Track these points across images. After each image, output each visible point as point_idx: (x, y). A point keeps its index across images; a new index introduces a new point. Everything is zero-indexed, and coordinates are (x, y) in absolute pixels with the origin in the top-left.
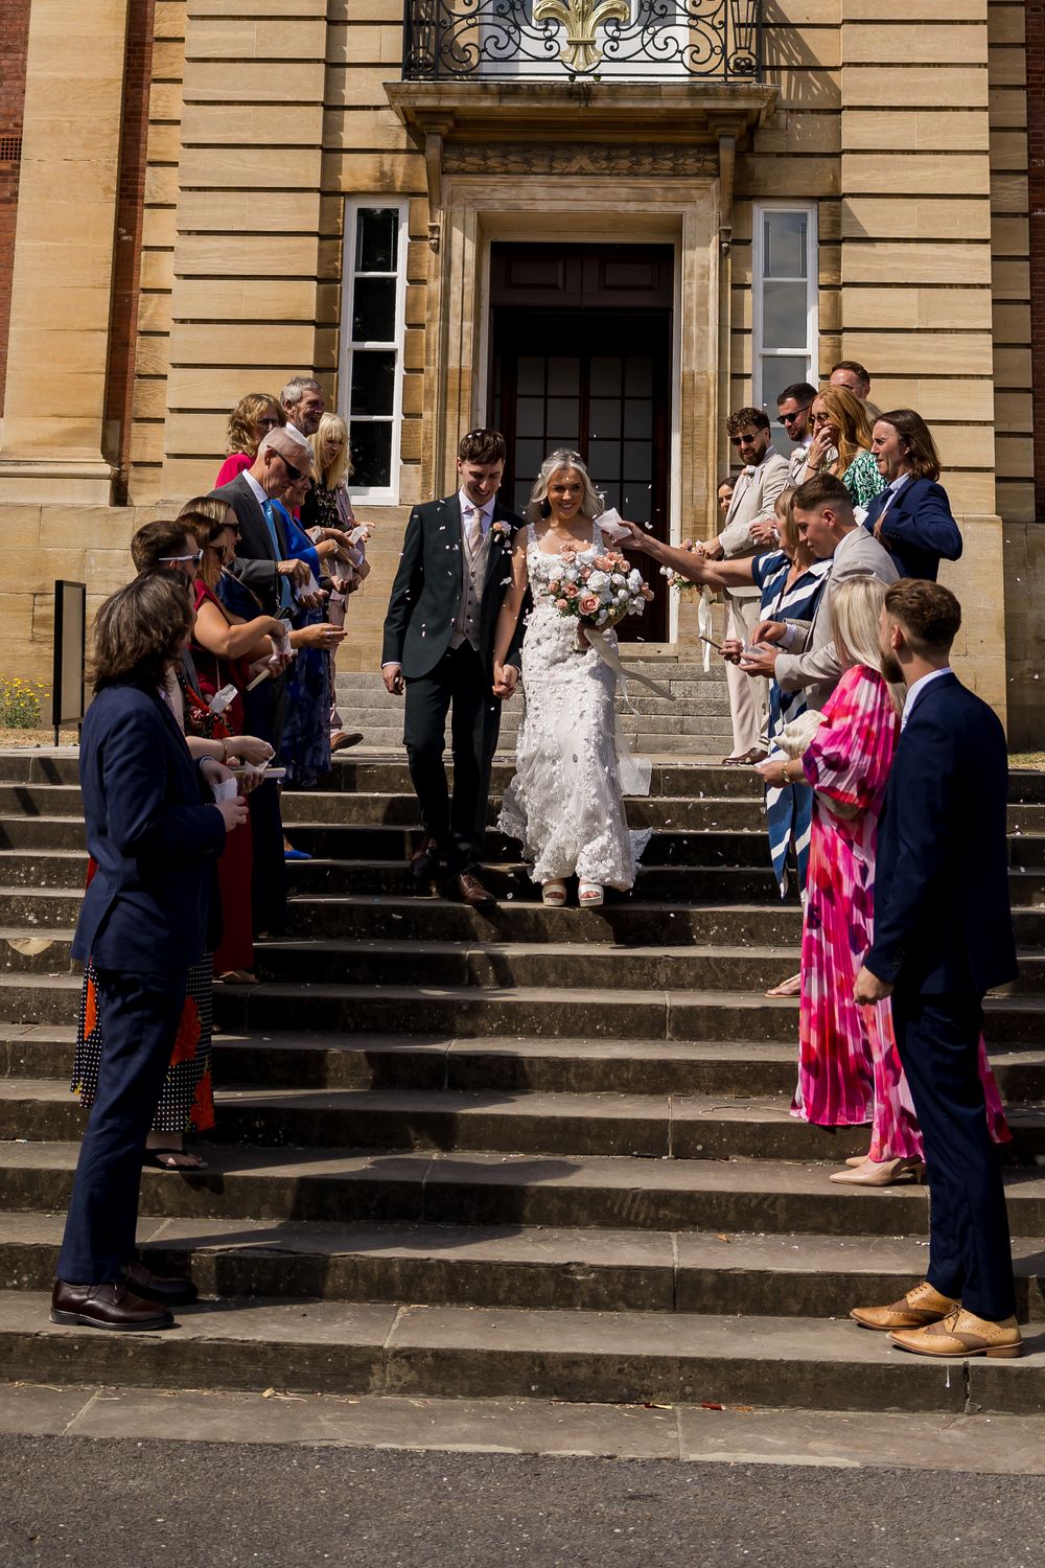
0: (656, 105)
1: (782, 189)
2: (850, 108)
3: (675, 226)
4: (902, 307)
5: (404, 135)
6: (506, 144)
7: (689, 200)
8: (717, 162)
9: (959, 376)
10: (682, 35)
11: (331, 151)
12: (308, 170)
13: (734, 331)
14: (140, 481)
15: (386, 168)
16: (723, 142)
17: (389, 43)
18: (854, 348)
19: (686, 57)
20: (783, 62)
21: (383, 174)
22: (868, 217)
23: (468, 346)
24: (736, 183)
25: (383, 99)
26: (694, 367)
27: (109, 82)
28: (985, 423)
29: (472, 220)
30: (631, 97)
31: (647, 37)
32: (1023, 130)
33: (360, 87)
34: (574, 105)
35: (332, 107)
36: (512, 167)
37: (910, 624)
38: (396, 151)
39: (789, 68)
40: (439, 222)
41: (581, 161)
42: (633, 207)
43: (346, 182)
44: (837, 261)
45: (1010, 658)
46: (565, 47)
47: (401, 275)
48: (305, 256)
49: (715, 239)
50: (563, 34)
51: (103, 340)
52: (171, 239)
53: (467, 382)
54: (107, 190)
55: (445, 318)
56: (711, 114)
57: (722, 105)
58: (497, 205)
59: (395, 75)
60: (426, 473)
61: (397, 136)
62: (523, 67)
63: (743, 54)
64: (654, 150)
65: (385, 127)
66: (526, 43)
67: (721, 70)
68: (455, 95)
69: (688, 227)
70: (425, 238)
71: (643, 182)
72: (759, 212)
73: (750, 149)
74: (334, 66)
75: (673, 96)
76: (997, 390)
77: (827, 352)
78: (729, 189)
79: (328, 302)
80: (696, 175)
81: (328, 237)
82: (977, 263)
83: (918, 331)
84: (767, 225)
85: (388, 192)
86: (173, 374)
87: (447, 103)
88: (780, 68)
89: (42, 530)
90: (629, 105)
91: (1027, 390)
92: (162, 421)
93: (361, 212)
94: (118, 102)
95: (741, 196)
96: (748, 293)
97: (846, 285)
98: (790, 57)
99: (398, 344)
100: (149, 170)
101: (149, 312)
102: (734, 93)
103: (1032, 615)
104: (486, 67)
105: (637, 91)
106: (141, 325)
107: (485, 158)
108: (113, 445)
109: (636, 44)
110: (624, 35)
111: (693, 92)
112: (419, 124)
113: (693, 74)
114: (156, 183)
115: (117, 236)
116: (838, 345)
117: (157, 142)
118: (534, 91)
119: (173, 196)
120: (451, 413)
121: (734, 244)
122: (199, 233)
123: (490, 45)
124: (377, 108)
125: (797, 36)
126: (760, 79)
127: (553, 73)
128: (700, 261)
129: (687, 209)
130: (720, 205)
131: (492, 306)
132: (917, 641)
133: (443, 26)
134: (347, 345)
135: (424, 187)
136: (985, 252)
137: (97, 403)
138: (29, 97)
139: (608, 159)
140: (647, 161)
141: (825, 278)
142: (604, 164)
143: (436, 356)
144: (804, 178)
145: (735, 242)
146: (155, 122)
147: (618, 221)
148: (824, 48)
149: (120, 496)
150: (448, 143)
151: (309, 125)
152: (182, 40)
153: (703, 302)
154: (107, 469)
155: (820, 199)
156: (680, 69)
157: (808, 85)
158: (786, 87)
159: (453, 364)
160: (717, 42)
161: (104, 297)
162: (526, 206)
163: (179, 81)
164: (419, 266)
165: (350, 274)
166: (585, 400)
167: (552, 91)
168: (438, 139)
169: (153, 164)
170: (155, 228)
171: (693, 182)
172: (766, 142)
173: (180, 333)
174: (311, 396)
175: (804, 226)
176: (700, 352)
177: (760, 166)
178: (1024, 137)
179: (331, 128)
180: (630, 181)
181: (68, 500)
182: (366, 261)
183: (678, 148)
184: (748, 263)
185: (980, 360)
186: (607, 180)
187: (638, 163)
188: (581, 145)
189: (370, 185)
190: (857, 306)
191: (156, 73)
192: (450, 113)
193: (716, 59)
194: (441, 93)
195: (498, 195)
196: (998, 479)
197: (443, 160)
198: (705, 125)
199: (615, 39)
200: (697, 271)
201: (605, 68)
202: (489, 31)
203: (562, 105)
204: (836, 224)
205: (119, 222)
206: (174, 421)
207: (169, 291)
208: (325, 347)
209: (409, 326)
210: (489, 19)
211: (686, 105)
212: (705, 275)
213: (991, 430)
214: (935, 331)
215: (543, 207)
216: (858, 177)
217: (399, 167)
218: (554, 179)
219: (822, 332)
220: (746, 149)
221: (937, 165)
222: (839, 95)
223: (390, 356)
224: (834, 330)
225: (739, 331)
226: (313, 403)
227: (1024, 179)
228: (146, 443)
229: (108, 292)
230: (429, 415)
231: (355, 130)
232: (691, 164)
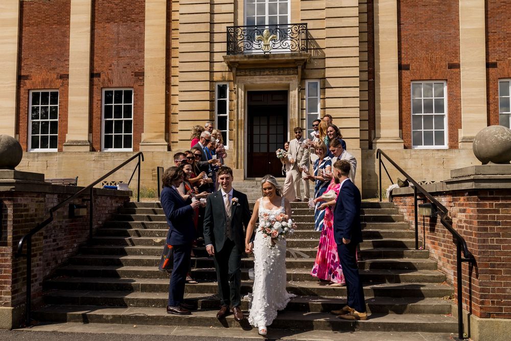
0: (283, 59)
1: (312, 77)
2: (327, 58)
3: (288, 86)
4: (339, 103)
5: (227, 68)
6: (250, 69)
7: (291, 80)
8: (297, 71)
9: (352, 118)
10: (289, 42)
11: (211, 72)
12: (207, 76)
13: (301, 109)
14: (173, 146)
15: (224, 75)
16: (299, 66)
17: (224, 47)
18: (328, 112)
19: (290, 47)
20: (312, 48)
21: (223, 76)
22: (331, 82)
23: (243, 115)
24: (302, 76)
25: (223, 60)
26: (293, 117)
27: (163, 58)
28: (358, 128)
29: (243, 87)
30: (278, 57)
31: (281, 43)
32: (367, 61)
33: (218, 57)
34: (265, 59)
35: (212, 62)
36: (252, 74)
37: (341, 169)
38: (226, 71)
39: (314, 49)
40: (236, 87)
41: (267, 72)
42: (278, 82)
43: (215, 79)
44: (324, 93)
45: (362, 179)
46: (263, 46)
47: (227, 99)
48: (207, 96)
49: (297, 89)
50: (262, 43)
51: (164, 115)
52: (178, 93)
53: (243, 122)
54: (163, 82)
55: (238, 108)
56: (296, 60)
57: (299, 58)
58: (248, 83)
59: (225, 54)
60: (234, 143)
61: (226, 68)
62: (254, 51)
63: (303, 46)
64: (283, 69)
65: (223, 66)
66: (254, 45)
67: (298, 50)
68: (238, 58)
69: (291, 86)
70: (233, 91)
71: (280, 76)
72: (307, 82)
73: (305, 68)
74: (212, 52)
75: (287, 56)
76: (360, 120)
77: (322, 113)
78: (300, 77)
79: (212, 106)
80: (293, 74)
81: (212, 91)
82: (356, 92)
83: (343, 108)
84: (309, 85)
85: (224, 81)
86: (179, 123)
87: (237, 60)
88: (312, 49)
89: (153, 157)
90: (278, 59)
91: (367, 120)
92: (177, 133)
93: (218, 85)
94: (165, 63)
95: (303, 79)
96: (304, 101)
97: (327, 98)
98: (314, 46)
99: (227, 114)
100: (172, 78)
101: (174, 109)
102: (301, 55)
103: (368, 170)
104: (245, 51)
105: (279, 56)
106: (172, 112)
107: (246, 72)
108: (167, 138)
109: (279, 45)
110: (276, 43)
111: (292, 55)
112: (231, 65)
113: (292, 51)
114: (174, 81)
115: (166, 93)
116: (325, 111)
117: (174, 71)
118: (256, 56)
119: (177, 83)
120: (239, 129)
121: (301, 90)
122: (184, 91)
123: (246, 46)
124: (221, 62)
125: (315, 41)
126: (307, 52)
127: (260, 52)
128: (294, 94)
129: (291, 82)
130: (298, 81)
131: (248, 105)
132: (342, 172)
133: (235, 42)
134: (216, 115)
135: (232, 79)
136: (358, 89)
137: (163, 129)
138: (145, 62)
139: (273, 71)
140: (282, 71)
141: (322, 97)
142: (272, 73)
143: (236, 117)
144: (317, 74)
145: (302, 89)
146: (173, 67)
147: (275, 86)
148: (321, 44)
149: (169, 149)
150: (237, 69)
151: (206, 66)
152: (178, 48)
153: (295, 103)
154: (166, 143)
155: (321, 79)
156: (289, 50)
157: (318, 52)
158: (313, 53)
159: (240, 118)
160: (297, 44)
161: (164, 106)
162: (254, 82)
163: (178, 57)
164: (232, 97)
165: (217, 100)
166: (268, 126)
167: (260, 56)
168: (235, 68)
169: (173, 76)
170: (174, 91)
171: (292, 76)
172: (308, 66)
173: (181, 114)
174: (210, 126)
175: (317, 85)
176: (294, 114)
177: (307, 72)
178: (367, 63)
179: (211, 67)
180: (278, 76)
181: (158, 150)
182: (220, 97)
183: (289, 68)
184: (305, 94)
185: (356, 114)
186: (273, 76)
187: (280, 72)
188: (267, 68)
189: (220, 79)
190: (329, 103)
191: (173, 56)
192: (237, 62)
193: (297, 47)
194: (235, 58)
195: (248, 81)
196: (360, 140)
197: (236, 73)
198: (294, 63)
199: (274, 44)
200: (293, 96)
201: (272, 50)
202: (246, 43)
203: (262, 59)
204: (324, 84)
205: (166, 90)
206: (180, 133)
207: (178, 104)
208: (212, 116)
209: (230, 110)
210: (246, 40)
211: (290, 58)
212: (295, 97)
213: (359, 129)
214: (346, 108)
215: (258, 83)
216: (329, 73)
217: (226, 75)
218: (261, 77)
219: (321, 109)
220: (304, 68)
221: (347, 70)
222: (325, 55)
223: (226, 117)
224: (324, 108)
225: (302, 109)
226: (210, 128)
227: (367, 72)
228: (174, 138)
229: (164, 105)
230: (235, 130)
231: (217, 67)
232: (291, 72)
